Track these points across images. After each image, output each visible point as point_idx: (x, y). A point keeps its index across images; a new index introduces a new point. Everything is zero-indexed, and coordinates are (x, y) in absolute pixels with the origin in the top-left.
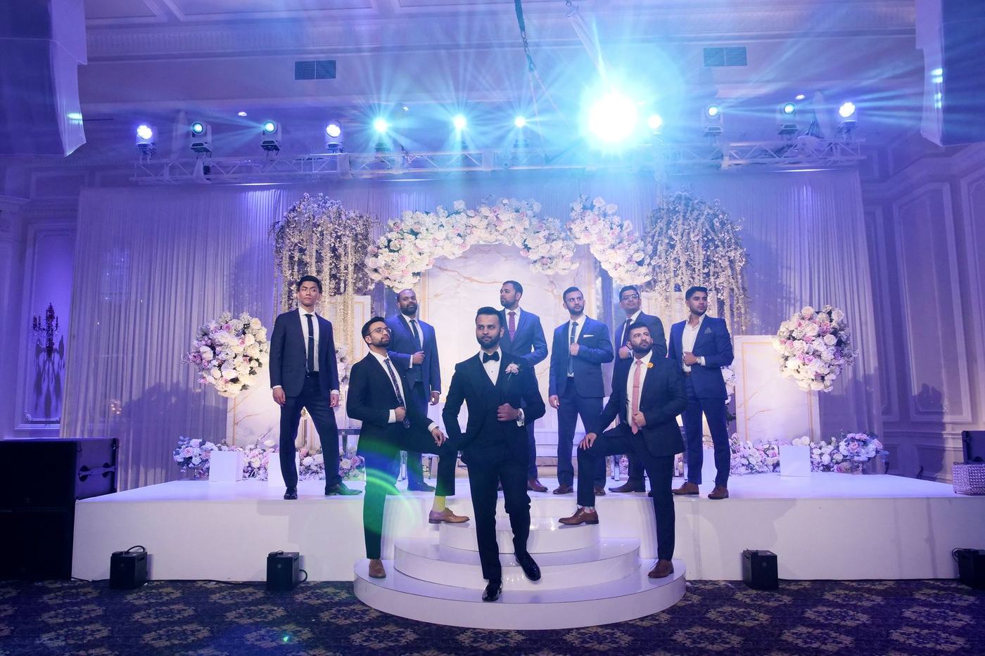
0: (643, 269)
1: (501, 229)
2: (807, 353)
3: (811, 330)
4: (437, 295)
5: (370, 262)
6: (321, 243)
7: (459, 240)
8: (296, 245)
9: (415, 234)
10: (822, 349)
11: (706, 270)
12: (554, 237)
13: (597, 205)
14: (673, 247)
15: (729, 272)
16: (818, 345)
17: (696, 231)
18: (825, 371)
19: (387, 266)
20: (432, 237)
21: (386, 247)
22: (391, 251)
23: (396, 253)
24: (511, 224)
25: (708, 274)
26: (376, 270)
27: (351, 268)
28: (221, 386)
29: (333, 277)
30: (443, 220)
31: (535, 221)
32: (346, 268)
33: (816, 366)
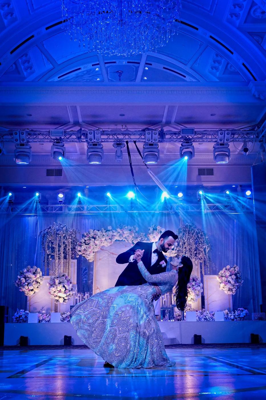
0: (174, 252)
1: (124, 236)
2: (226, 281)
3: (228, 274)
4: (100, 259)
5: (78, 248)
6: (60, 241)
7: (110, 241)
8: (50, 241)
9: (95, 238)
10: (230, 280)
11: (196, 252)
12: (143, 240)
13: (158, 229)
14: (185, 243)
15: (204, 252)
16: (230, 279)
17: (192, 238)
18: (232, 288)
19: (85, 250)
20: (100, 239)
21: (84, 243)
22: (86, 244)
23: (88, 245)
24: (128, 235)
25: (196, 253)
26: (80, 251)
27: (70, 250)
28: (27, 292)
29: (64, 253)
30: (104, 234)
31: (136, 234)
32: (69, 250)
33: (229, 286)
